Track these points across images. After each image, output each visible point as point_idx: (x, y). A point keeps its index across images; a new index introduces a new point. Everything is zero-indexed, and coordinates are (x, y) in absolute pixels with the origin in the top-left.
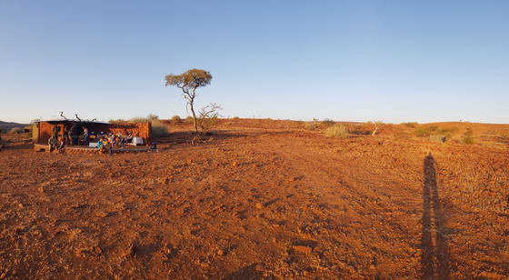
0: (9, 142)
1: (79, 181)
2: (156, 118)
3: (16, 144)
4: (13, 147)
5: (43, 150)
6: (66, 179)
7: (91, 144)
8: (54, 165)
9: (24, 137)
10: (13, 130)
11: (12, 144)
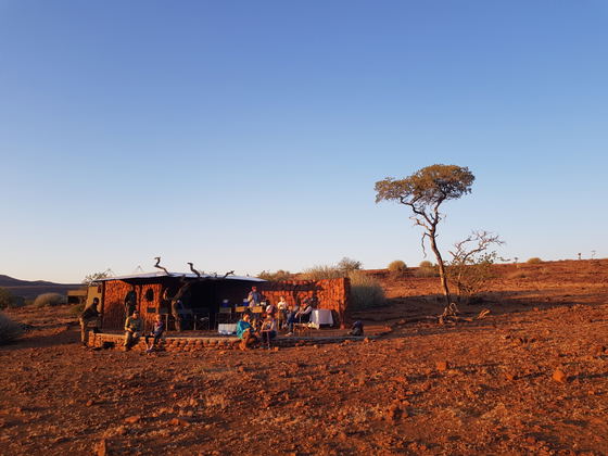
0: (29, 327)
1: (196, 419)
2: (357, 266)
3: (45, 333)
4: (37, 342)
5: (109, 345)
6: (164, 416)
7: (223, 328)
8: (135, 382)
9: (66, 315)
10: (41, 298)
11: (34, 333)
